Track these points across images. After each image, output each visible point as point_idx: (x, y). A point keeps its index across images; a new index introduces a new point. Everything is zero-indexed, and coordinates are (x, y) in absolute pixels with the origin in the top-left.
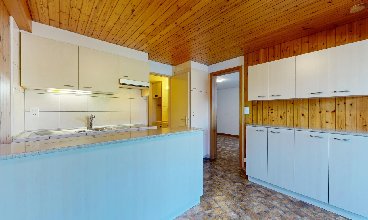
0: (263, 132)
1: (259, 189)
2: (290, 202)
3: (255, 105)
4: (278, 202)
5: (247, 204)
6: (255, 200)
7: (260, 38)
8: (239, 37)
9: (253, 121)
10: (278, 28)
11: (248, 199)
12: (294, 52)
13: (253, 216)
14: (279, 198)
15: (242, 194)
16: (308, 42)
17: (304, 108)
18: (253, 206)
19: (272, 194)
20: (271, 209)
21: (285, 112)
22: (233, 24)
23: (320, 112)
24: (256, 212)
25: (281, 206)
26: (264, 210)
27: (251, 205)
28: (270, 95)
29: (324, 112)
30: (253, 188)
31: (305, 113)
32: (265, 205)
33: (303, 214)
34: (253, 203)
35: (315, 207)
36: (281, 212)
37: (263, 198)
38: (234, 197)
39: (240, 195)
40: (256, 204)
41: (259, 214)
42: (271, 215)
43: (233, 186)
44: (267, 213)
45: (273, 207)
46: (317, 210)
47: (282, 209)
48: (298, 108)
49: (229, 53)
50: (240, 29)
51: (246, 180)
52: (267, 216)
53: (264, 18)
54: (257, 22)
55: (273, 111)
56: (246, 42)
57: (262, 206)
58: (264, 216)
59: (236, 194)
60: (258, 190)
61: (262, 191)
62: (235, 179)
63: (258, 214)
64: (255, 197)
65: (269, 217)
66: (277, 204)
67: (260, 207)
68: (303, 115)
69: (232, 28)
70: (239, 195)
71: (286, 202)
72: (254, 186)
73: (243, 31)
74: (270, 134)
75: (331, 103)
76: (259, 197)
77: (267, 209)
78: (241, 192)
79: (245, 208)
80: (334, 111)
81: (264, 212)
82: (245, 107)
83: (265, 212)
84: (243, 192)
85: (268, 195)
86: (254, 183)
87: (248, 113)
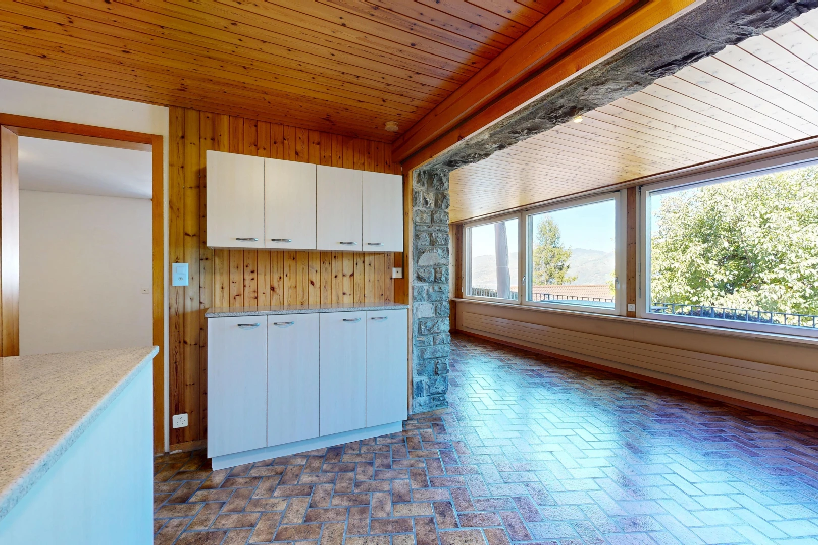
0: (256, 328)
1: (254, 473)
2: (322, 460)
3: (207, 259)
4: (307, 473)
5: (269, 523)
6: (272, 500)
7: (251, 90)
8: (209, 58)
9: (201, 303)
10: (300, 92)
11: (259, 510)
12: (297, 154)
13: (304, 535)
14: (301, 467)
15: (234, 511)
16: (318, 144)
17: (312, 268)
18: (283, 515)
19: (284, 467)
20: (312, 494)
21: (280, 278)
22: (235, 18)
23: (336, 277)
24: (301, 521)
25: (317, 476)
26: (306, 505)
27: (276, 517)
28: (269, 237)
29: (340, 276)
30: (240, 480)
31: (315, 278)
32: (297, 495)
33: (351, 466)
34: (275, 509)
35: (349, 445)
36: (328, 487)
37: (279, 484)
38: (225, 533)
39: (235, 517)
40: (282, 506)
41: (308, 520)
42: (324, 505)
43: (190, 509)
44: (317, 506)
45: (311, 488)
46: (355, 446)
47: (325, 480)
48: (303, 269)
49: (131, 78)
50: (238, 43)
51: (204, 475)
52: (322, 512)
53: (304, 58)
54: (285, 53)
55: (255, 275)
56: (211, 78)
57: (295, 501)
58: (318, 516)
59: (223, 522)
60: (255, 478)
61: (264, 474)
62: (174, 490)
63: (305, 521)
64: (265, 496)
65: (326, 510)
66: (310, 478)
67: (295, 507)
68: (312, 283)
69: (223, 23)
70: (231, 520)
71: (316, 464)
72: (238, 475)
73: (240, 51)
74: (272, 328)
75: (349, 260)
76: (271, 490)
77: (308, 499)
78: (225, 508)
79: (275, 534)
80: (352, 275)
81: (310, 509)
82: (174, 265)
83: (311, 506)
84: (232, 506)
85: (281, 473)
86: (232, 469)
87: (186, 282)
